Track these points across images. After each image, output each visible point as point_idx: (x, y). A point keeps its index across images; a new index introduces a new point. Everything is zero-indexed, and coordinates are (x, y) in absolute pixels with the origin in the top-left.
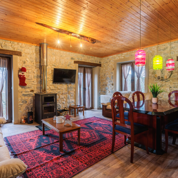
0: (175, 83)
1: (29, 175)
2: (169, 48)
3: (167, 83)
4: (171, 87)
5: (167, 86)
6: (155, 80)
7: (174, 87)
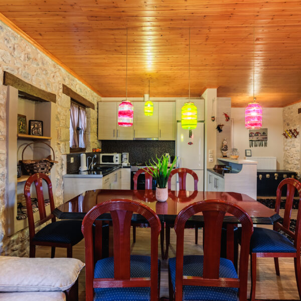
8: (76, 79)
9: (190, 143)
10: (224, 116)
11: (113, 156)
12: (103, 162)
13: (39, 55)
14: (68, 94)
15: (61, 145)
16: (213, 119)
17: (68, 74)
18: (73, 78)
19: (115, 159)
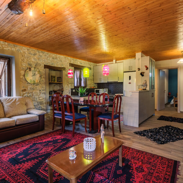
0: (43, 86)
1: (170, 173)
2: (37, 54)
3: (37, 87)
4: (40, 90)
5: (37, 90)
6: (26, 83)
7: (43, 90)
8: (78, 60)
9: (130, 83)
10: (145, 67)
11: (99, 90)
12: (96, 92)
13: (58, 56)
14: (73, 66)
15: (69, 85)
16: (139, 69)
17: (73, 59)
18: (76, 59)
19: (100, 92)
